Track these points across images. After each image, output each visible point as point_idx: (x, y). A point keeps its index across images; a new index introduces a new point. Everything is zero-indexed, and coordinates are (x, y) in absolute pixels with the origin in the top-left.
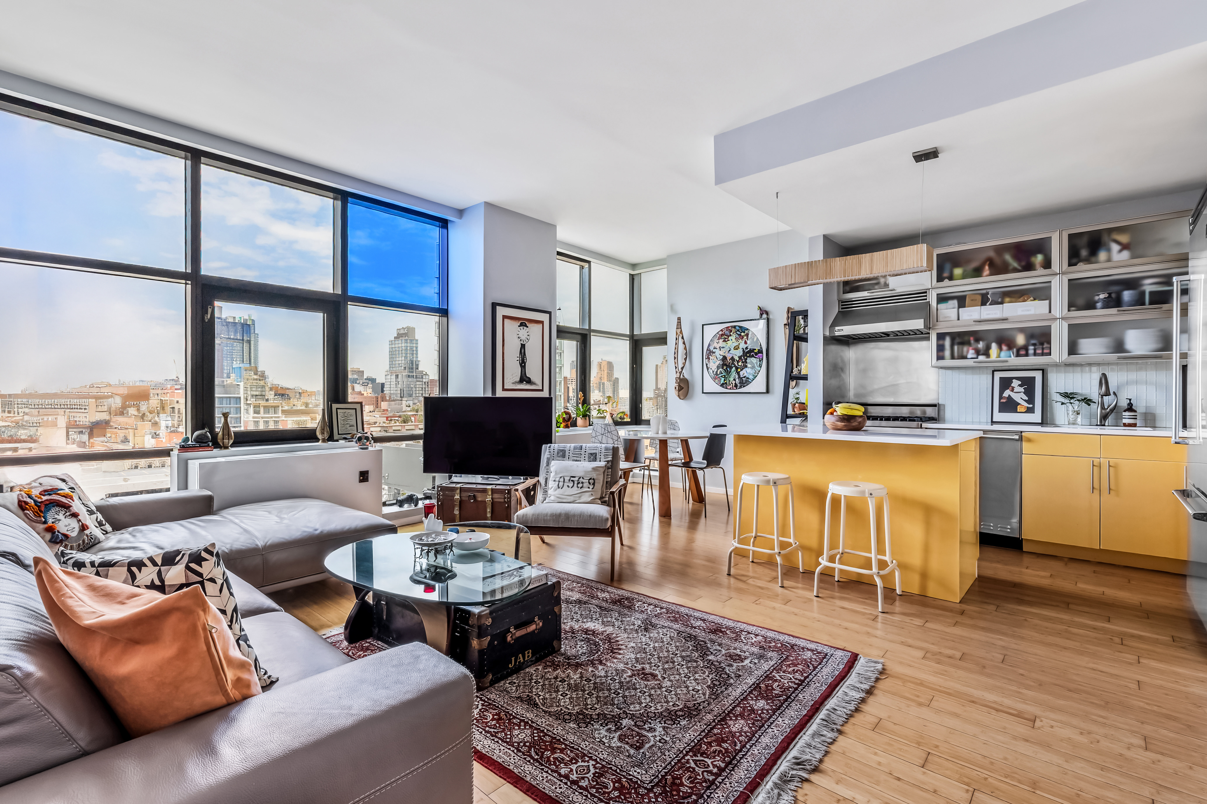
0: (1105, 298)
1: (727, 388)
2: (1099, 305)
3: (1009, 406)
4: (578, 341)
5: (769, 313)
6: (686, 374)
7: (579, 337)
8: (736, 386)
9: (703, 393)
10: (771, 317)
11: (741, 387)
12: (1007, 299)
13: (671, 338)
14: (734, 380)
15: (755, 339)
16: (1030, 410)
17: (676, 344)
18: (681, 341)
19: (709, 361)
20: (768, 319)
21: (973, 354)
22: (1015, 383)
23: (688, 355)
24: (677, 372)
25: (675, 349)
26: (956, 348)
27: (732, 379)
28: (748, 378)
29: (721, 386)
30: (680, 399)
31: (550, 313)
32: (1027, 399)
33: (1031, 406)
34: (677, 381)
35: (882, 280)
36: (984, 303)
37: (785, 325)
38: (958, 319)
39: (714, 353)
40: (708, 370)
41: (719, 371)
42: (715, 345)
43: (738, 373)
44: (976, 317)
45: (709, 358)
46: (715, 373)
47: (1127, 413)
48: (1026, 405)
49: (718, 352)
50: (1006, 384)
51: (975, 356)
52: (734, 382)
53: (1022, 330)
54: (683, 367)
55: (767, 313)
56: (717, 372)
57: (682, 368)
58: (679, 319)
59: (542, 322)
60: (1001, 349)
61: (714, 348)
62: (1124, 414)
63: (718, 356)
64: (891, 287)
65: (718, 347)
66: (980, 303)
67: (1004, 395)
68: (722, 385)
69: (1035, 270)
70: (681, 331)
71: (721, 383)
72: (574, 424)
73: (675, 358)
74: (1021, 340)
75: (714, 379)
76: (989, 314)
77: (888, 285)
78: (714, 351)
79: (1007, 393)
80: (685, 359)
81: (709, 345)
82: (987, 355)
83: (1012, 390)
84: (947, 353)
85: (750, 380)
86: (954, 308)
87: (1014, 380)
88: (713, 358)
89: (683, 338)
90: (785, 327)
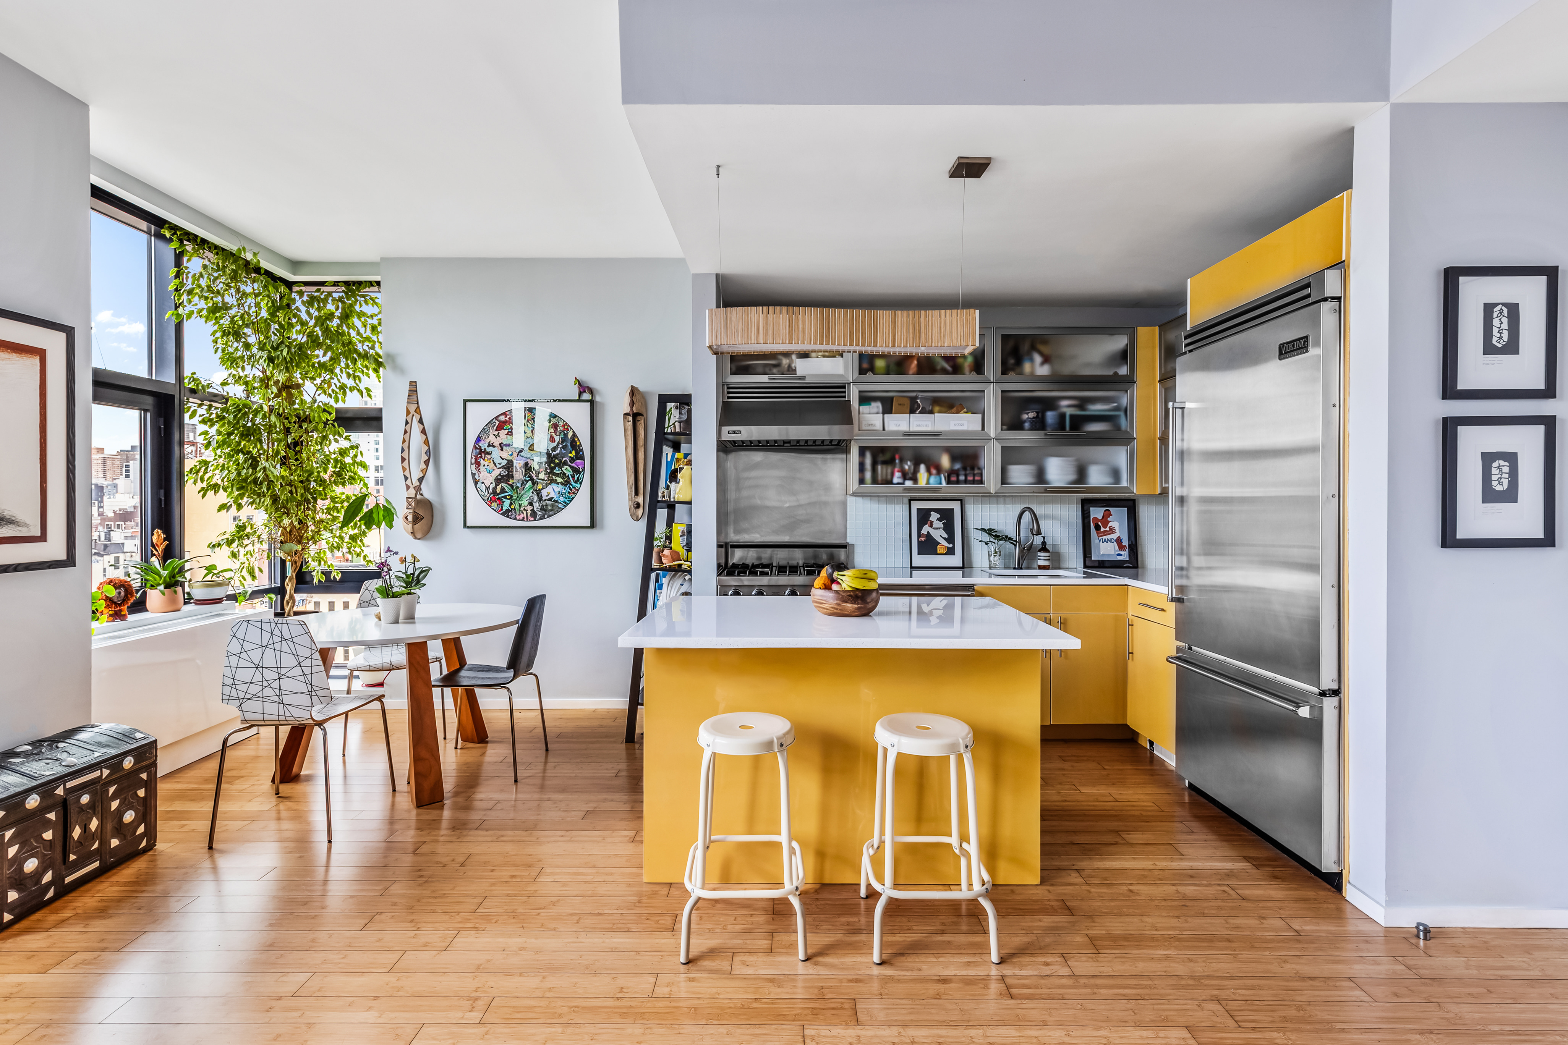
0: (1034, 418)
1: (515, 519)
2: (1027, 425)
3: (928, 546)
4: (146, 411)
5: (594, 392)
6: (428, 493)
7: (149, 400)
8: (534, 514)
9: (465, 526)
10: (598, 399)
11: (542, 518)
12: (937, 409)
13: (394, 420)
14: (531, 504)
15: (570, 434)
16: (951, 552)
17: (406, 432)
18: (416, 428)
19: (478, 468)
20: (592, 402)
21: (898, 478)
22: (934, 516)
23: (432, 454)
24: (408, 487)
25: (404, 441)
26: (879, 467)
27: (526, 503)
28: (557, 502)
29: (503, 514)
30: (416, 538)
31: (69, 332)
32: (946, 536)
33: (951, 545)
34: (410, 504)
35: (785, 362)
36: (912, 411)
37: (625, 414)
38: (884, 429)
39: (489, 453)
40: (476, 483)
41: (499, 488)
42: (492, 439)
43: (539, 493)
44: (904, 427)
45: (478, 464)
46: (491, 491)
47: (1042, 554)
48: (946, 544)
49: (496, 453)
50: (924, 517)
51: (900, 481)
52: (529, 508)
53: (948, 450)
54: (423, 477)
55: (591, 391)
56: (495, 489)
57: (421, 480)
58: (413, 384)
59: (41, 354)
60: (930, 473)
61: (489, 446)
62: (1039, 554)
63: (498, 461)
64: (799, 373)
65: (497, 444)
66: (908, 410)
67: (922, 532)
68: (506, 514)
69: (964, 374)
70: (418, 411)
71: (504, 509)
72: (140, 606)
73: (403, 460)
74: (945, 461)
75: (490, 502)
76: (920, 426)
77: (795, 370)
78: (489, 449)
79: (926, 529)
80: (427, 463)
81: (479, 439)
82: (915, 480)
83: (931, 526)
84: (868, 475)
85: (560, 506)
86: (877, 413)
87: (932, 513)
88: (486, 463)
89: (421, 421)
90: (625, 418)
